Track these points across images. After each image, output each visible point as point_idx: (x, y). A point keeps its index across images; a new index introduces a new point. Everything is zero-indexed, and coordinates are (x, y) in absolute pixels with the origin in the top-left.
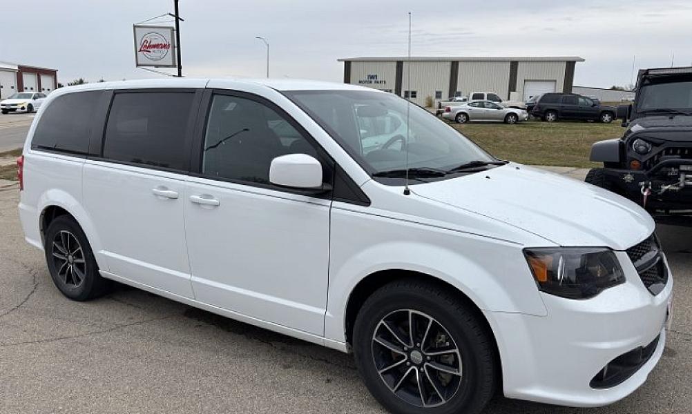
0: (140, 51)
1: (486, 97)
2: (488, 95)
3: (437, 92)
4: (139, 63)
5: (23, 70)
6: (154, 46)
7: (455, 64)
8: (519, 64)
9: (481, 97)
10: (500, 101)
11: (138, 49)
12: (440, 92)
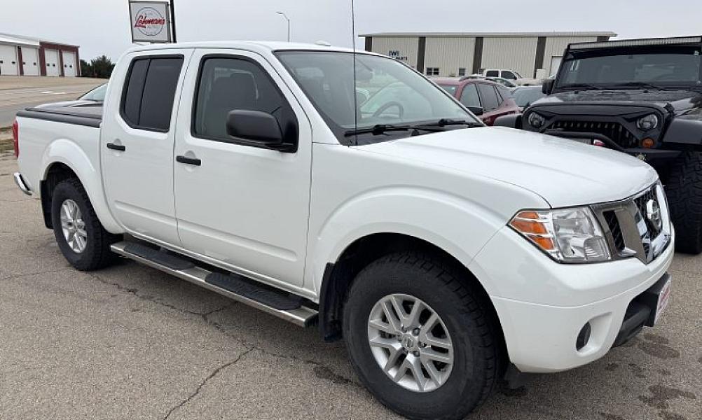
0: (136, 26)
1: (500, 74)
2: (503, 72)
3: (460, 70)
4: (135, 38)
5: (44, 46)
6: (150, 22)
7: (479, 40)
8: (547, 39)
9: (495, 74)
10: (515, 78)
11: (134, 25)
12: (464, 70)
